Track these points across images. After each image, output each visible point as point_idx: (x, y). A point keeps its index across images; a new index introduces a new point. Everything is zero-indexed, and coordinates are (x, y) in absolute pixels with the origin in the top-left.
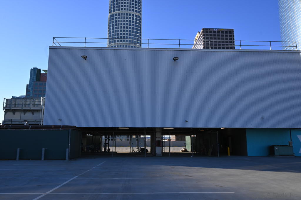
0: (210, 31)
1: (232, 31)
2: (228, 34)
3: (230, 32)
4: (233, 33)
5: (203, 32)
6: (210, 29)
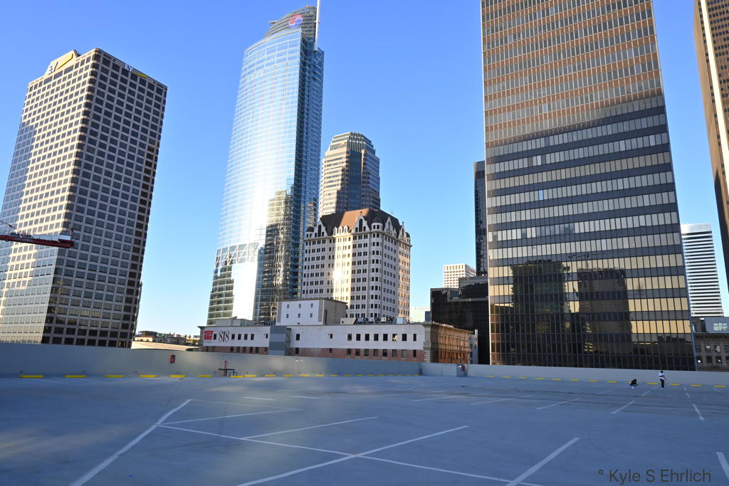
0: (114, 64)
2: (155, 93)
3: (159, 91)
4: (165, 96)
5: (96, 57)
6: (115, 59)
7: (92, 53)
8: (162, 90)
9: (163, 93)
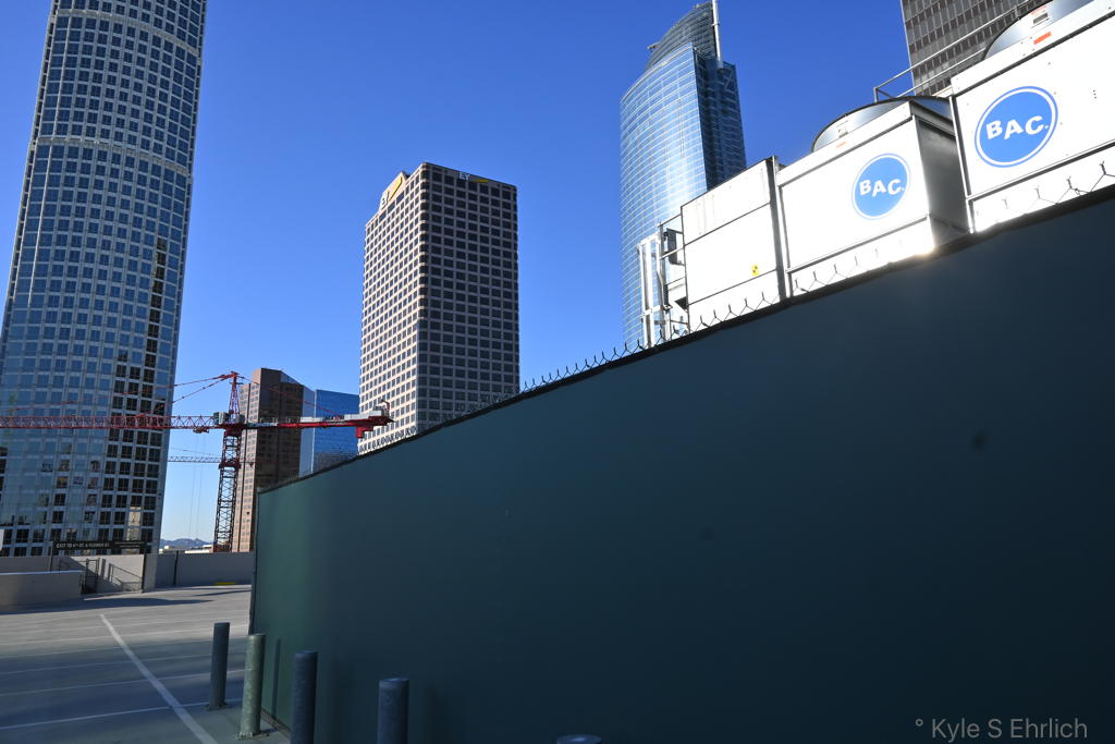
0: (446, 176)
1: (512, 192)
2: (501, 199)
3: (507, 195)
4: (515, 200)
5: (425, 174)
6: (447, 170)
7: (420, 169)
8: (509, 193)
9: (512, 196)
